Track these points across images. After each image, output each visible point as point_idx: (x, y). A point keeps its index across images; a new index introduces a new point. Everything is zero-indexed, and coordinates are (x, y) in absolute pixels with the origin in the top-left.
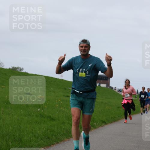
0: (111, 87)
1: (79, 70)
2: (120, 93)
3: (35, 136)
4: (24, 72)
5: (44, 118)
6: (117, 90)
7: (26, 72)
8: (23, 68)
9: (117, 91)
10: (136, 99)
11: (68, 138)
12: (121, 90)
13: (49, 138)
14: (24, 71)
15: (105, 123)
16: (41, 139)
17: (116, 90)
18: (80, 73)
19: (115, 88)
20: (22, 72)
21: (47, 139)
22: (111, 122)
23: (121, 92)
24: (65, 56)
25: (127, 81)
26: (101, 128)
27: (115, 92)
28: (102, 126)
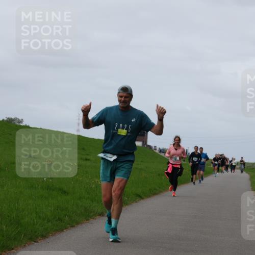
0: (149, 146)
1: (119, 125)
2: (162, 154)
3: (40, 217)
4: (24, 126)
5: (53, 190)
6: (158, 149)
7: (27, 125)
8: (22, 120)
9: (157, 151)
10: (185, 162)
11: (87, 220)
12: (163, 150)
13: (60, 219)
14: (23, 124)
15: (140, 197)
16: (49, 221)
17: (156, 149)
18: (120, 130)
19: (155, 147)
20: (21, 124)
21: (57, 220)
22: (149, 196)
23: (163, 152)
24: (90, 104)
25: (177, 139)
26: (134, 204)
27: (155, 152)
28: (136, 202)
